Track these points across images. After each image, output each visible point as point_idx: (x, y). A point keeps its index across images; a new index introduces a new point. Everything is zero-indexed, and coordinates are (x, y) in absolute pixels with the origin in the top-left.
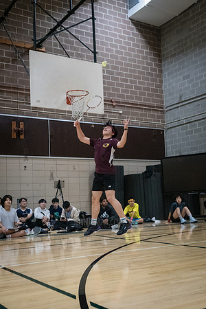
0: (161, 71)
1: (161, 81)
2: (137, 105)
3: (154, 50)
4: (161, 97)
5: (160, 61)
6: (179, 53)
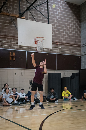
0: (80, 27)
1: (80, 32)
4: (80, 40)
5: (80, 22)
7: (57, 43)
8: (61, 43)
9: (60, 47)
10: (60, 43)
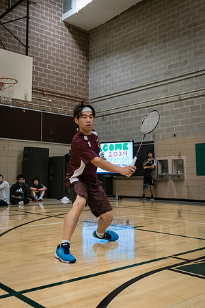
0: (88, 69)
1: (87, 77)
2: (65, 95)
3: (83, 50)
4: (87, 90)
5: (88, 60)
6: (103, 55)
7: (45, 93)
8: (52, 93)
9: (50, 101)
10: (49, 92)
